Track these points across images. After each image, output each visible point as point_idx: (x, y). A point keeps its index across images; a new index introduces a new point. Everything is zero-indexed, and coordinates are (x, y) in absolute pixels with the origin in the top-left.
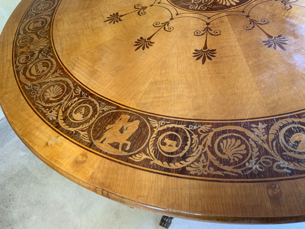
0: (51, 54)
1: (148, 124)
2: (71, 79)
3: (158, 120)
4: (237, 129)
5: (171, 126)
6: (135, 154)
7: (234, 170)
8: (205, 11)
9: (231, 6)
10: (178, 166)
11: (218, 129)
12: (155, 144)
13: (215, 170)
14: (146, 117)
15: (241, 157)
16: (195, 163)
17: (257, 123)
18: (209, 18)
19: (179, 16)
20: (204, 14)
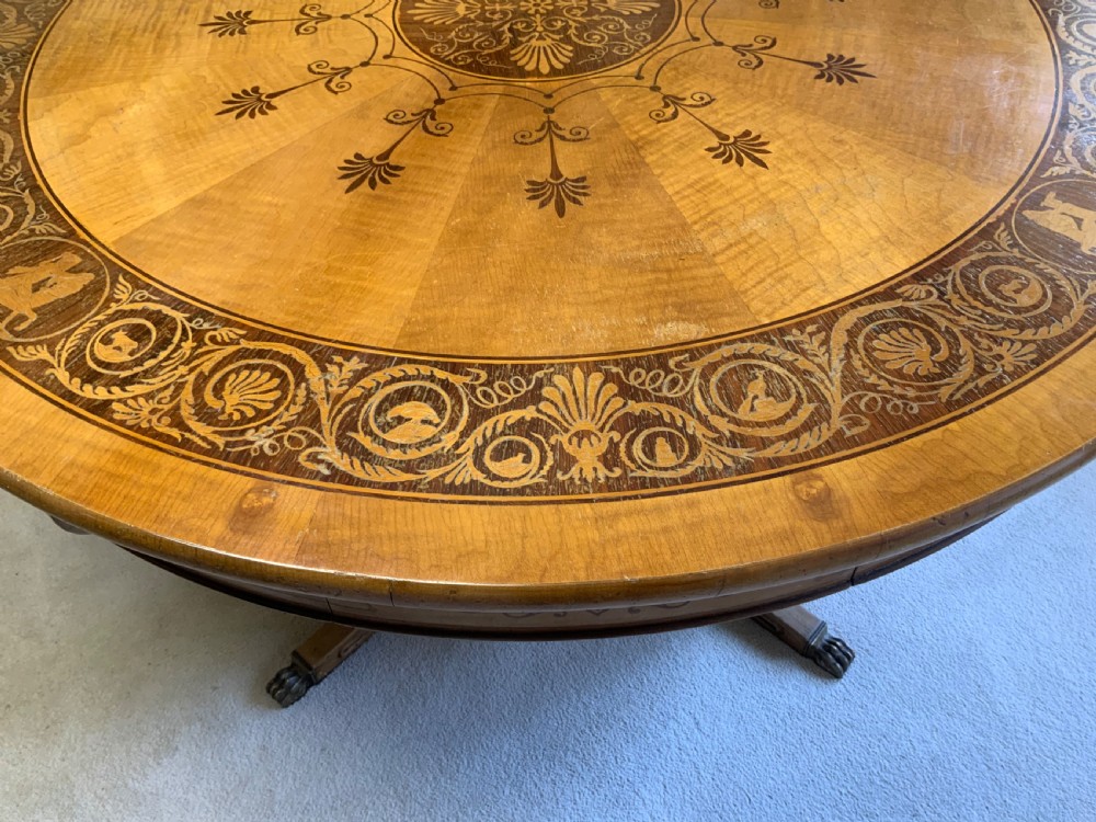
0: (18, 69)
1: (107, 290)
2: (18, 140)
3: (136, 284)
4: (295, 356)
5: (152, 307)
6: (25, 345)
7: (211, 438)
8: (462, 67)
9: (537, 72)
10: (101, 394)
11: (252, 345)
12: (86, 337)
13: (170, 426)
14: (116, 271)
15: (250, 413)
16: (141, 401)
17: (348, 356)
18: (453, 88)
19: (390, 61)
20: (451, 74)
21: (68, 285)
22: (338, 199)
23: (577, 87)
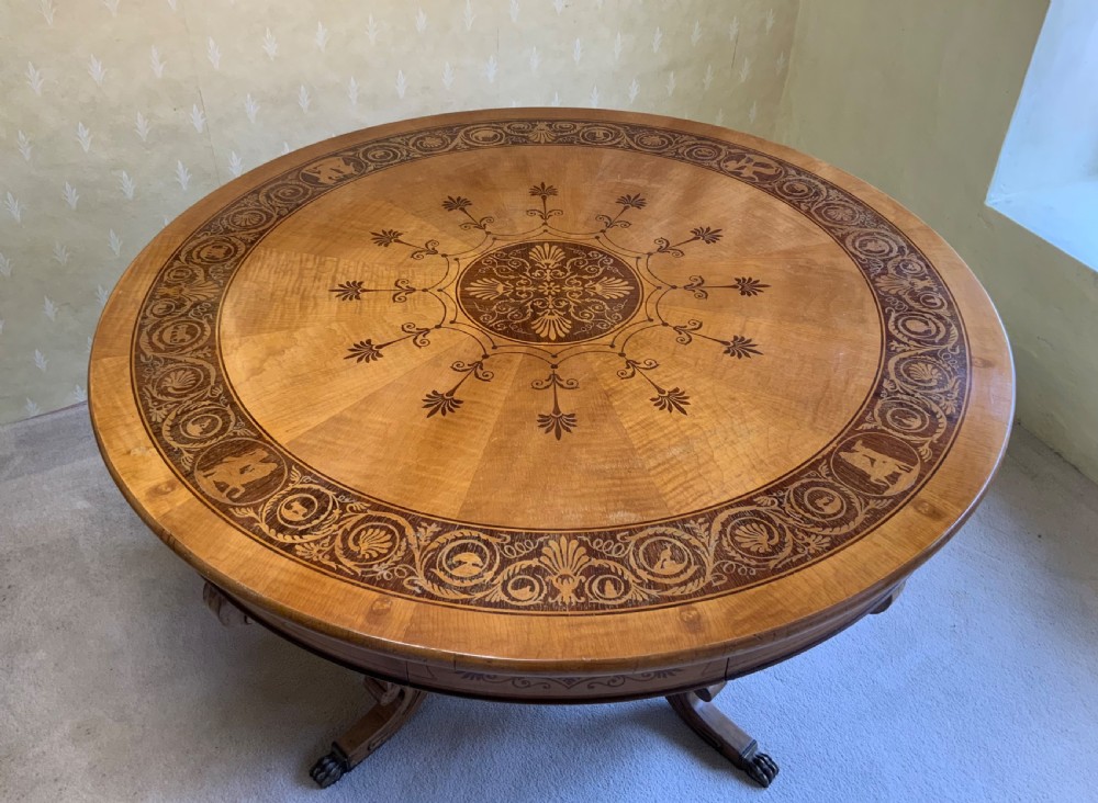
0: (211, 317)
1: (286, 475)
2: (218, 370)
3: (304, 472)
4: (399, 522)
5: (315, 487)
6: (240, 507)
7: (353, 568)
8: (500, 332)
9: (547, 339)
10: (288, 539)
11: (374, 514)
12: (276, 504)
13: (330, 560)
14: (291, 463)
15: (375, 555)
16: (312, 545)
17: (430, 522)
18: (494, 347)
19: (454, 326)
20: (493, 337)
21: (261, 471)
22: (422, 421)
23: (573, 351)
